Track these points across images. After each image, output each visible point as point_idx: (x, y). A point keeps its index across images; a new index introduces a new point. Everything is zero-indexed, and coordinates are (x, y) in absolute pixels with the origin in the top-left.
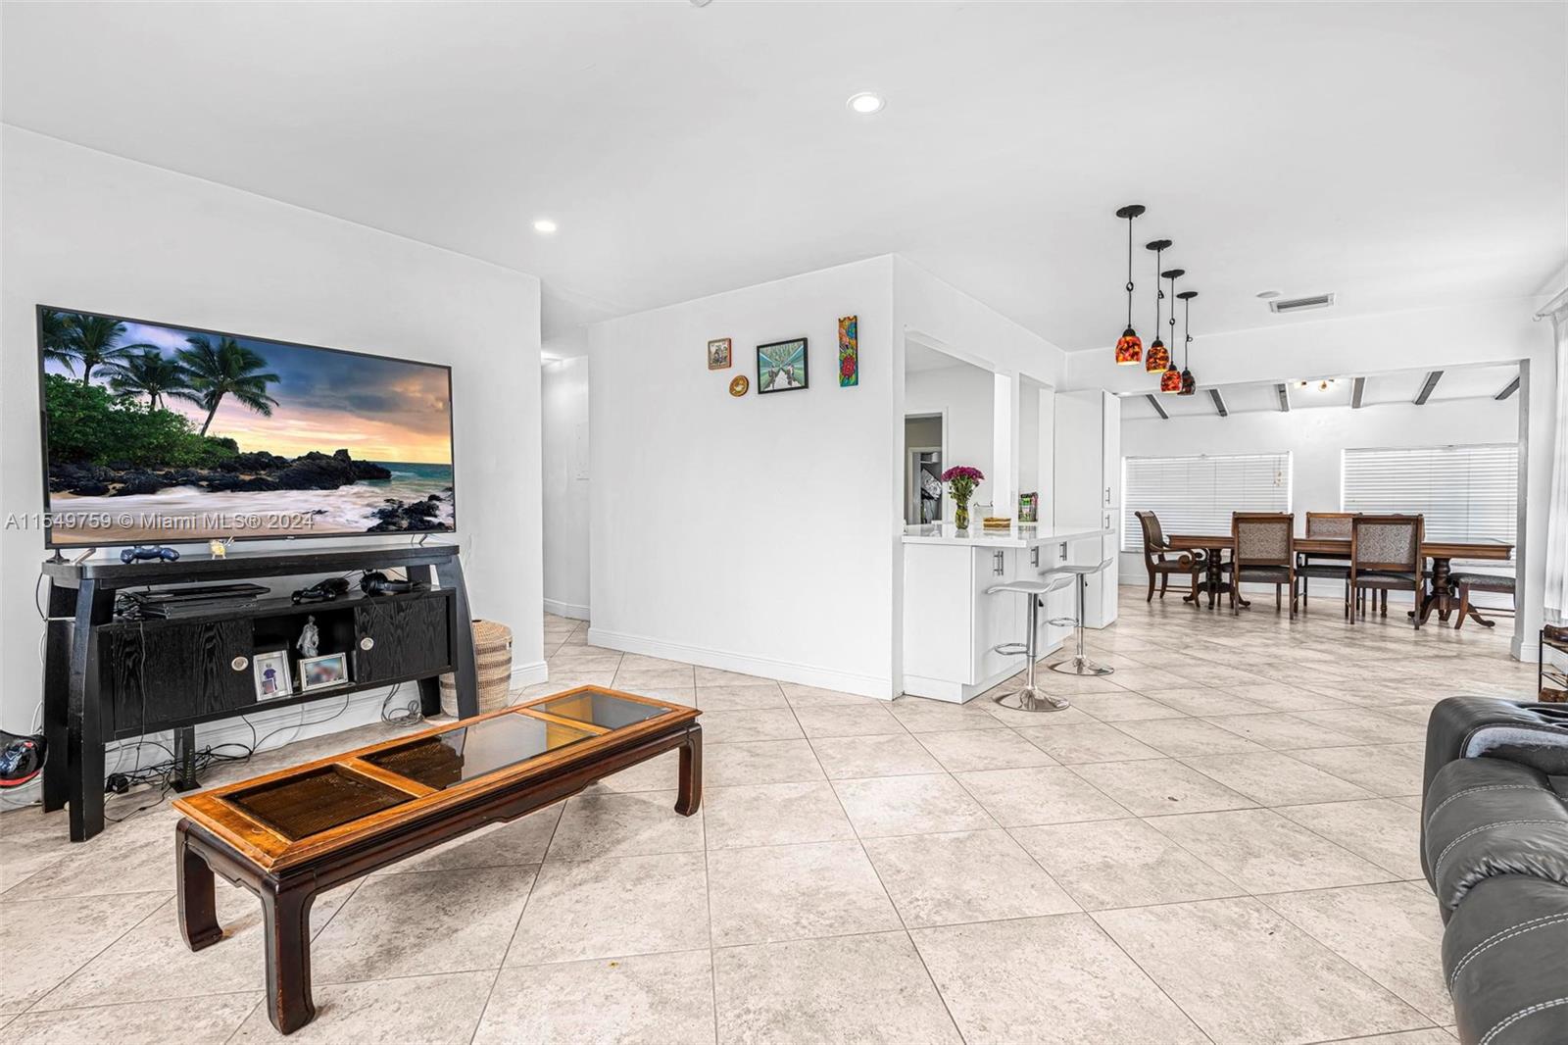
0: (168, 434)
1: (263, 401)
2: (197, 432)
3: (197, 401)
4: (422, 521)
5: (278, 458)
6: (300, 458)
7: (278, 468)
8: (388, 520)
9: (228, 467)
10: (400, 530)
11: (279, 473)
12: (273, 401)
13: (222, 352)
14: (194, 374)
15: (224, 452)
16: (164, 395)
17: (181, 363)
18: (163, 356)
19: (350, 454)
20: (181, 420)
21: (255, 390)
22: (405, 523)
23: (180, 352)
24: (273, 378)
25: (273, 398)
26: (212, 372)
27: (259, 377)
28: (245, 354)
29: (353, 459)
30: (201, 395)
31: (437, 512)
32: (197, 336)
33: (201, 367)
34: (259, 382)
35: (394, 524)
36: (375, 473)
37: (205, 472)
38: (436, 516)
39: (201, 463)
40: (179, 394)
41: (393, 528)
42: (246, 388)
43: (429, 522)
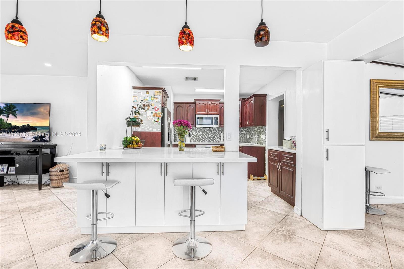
0: (2, 123)
1: (16, 115)
2: (6, 122)
3: (6, 116)
4: (43, 139)
5: (18, 126)
6: (21, 126)
7: (18, 128)
8: (36, 139)
9: (10, 129)
10: (39, 141)
11: (18, 129)
12: (17, 115)
13: (10, 106)
14: (6, 111)
15: (9, 126)
16: (1, 115)
17: (4, 109)
18: (1, 108)
19: (30, 125)
20: (4, 120)
21: (15, 113)
22: (39, 140)
23: (4, 107)
24: (17, 110)
25: (17, 114)
26: (8, 110)
27: (15, 110)
28: (13, 106)
29: (30, 126)
30: (6, 115)
31: (46, 137)
32: (6, 104)
33: (7, 110)
34: (15, 111)
35: (37, 140)
36: (34, 129)
37: (7, 130)
38: (45, 138)
39: (6, 128)
40: (3, 115)
41: (37, 141)
42: (13, 113)
43: (44, 139)
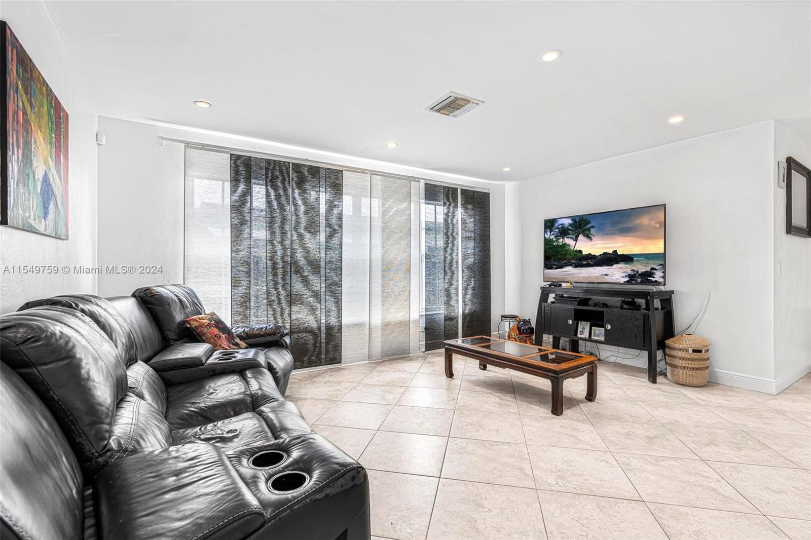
0: (566, 250)
1: (590, 236)
2: (572, 249)
3: (573, 239)
4: (647, 280)
5: (594, 255)
6: (600, 255)
7: (594, 259)
8: (632, 278)
9: (580, 260)
10: (637, 283)
11: (594, 261)
12: (592, 235)
13: (579, 221)
14: (572, 230)
15: (579, 254)
16: (565, 238)
17: (570, 228)
18: (566, 227)
19: (618, 252)
20: (569, 245)
21: (588, 232)
22: (639, 280)
23: (569, 224)
24: (593, 227)
25: (593, 234)
26: (576, 229)
27: (589, 228)
28: (585, 220)
29: (619, 254)
30: (574, 237)
31: (654, 276)
32: (573, 218)
33: (574, 228)
34: (589, 230)
35: (634, 280)
36: (627, 259)
37: (574, 261)
38: (654, 277)
39: (573, 259)
40: (569, 237)
41: (633, 282)
42: (585, 232)
43: (650, 280)
